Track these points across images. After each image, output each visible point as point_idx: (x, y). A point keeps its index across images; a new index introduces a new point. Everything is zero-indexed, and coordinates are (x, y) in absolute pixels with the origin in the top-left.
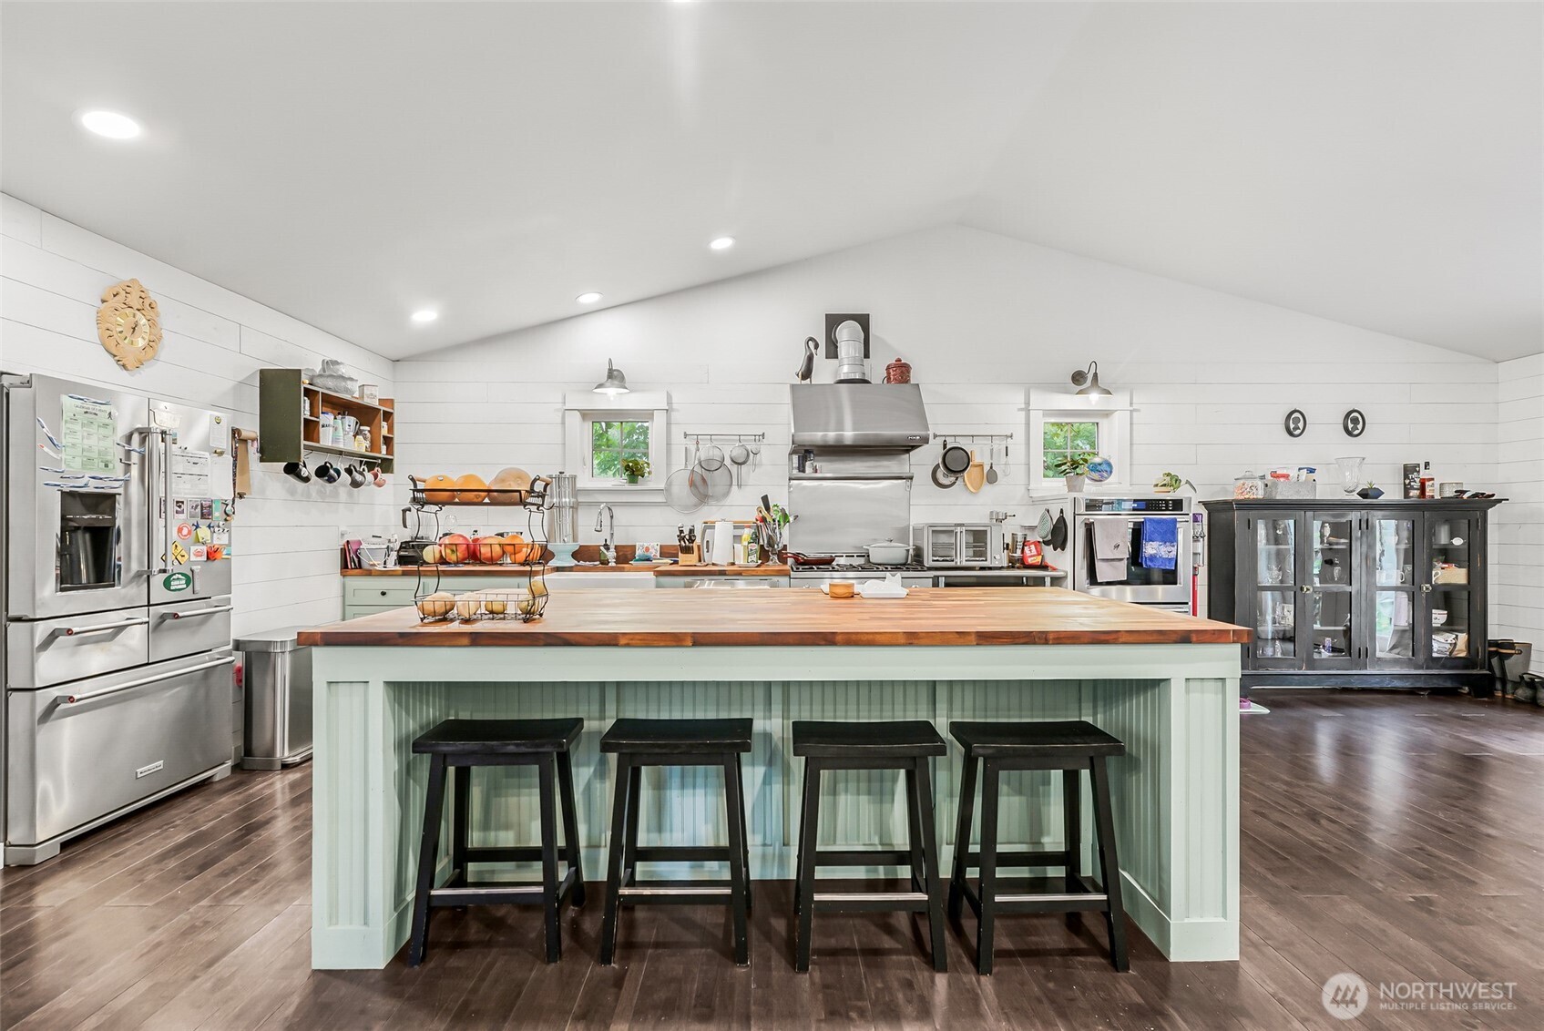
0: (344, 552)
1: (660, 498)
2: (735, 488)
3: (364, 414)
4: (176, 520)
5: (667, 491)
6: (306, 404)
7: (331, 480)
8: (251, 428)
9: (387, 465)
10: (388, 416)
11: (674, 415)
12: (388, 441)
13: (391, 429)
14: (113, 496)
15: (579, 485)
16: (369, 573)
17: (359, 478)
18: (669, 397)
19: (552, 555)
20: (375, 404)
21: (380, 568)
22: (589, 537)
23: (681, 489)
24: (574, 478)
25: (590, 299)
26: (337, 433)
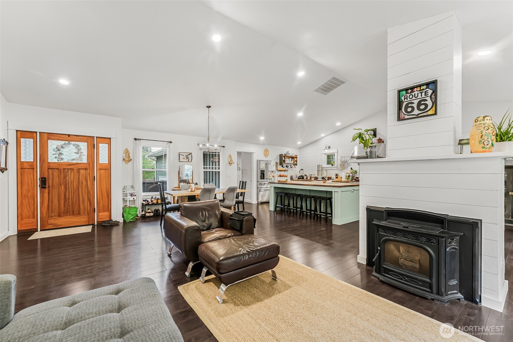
0: (291, 177)
1: (336, 168)
2: (349, 166)
3: (292, 158)
4: (270, 173)
5: (337, 167)
6: (284, 158)
7: (288, 167)
8: (278, 161)
9: (296, 164)
10: (296, 157)
11: (338, 153)
12: (296, 161)
13: (297, 159)
14: (264, 171)
15: (323, 166)
16: (294, 180)
17: (292, 167)
18: (337, 150)
19: (318, 178)
20: (294, 156)
21: (295, 179)
22: (324, 176)
23: (339, 167)
24: (321, 165)
25: (323, 135)
26: (288, 161)
